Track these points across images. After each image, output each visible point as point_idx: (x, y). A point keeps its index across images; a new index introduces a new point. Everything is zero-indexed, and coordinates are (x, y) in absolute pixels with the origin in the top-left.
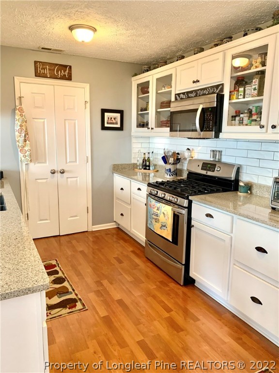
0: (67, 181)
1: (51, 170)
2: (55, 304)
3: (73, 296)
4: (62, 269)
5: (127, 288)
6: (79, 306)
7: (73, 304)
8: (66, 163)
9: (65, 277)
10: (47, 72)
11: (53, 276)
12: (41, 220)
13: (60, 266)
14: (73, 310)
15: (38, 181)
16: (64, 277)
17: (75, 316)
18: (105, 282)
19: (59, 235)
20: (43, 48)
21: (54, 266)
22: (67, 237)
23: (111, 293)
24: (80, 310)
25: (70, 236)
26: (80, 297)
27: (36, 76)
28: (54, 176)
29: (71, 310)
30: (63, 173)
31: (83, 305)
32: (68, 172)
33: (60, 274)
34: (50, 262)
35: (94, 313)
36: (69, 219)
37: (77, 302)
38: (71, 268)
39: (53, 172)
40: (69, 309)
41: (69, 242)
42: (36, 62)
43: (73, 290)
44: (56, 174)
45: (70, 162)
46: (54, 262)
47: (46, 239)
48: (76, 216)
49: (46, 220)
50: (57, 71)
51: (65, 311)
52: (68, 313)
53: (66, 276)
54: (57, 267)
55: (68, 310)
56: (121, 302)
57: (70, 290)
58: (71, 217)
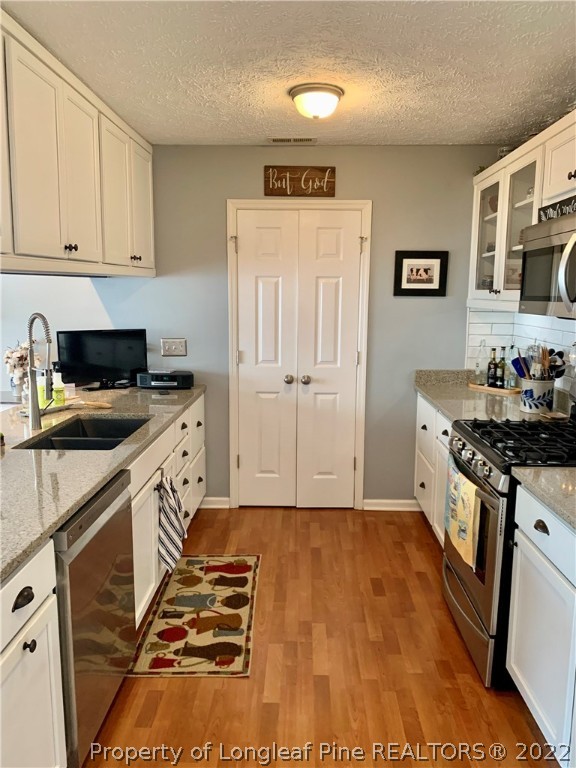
0: (315, 399)
1: (287, 377)
2: (199, 647)
3: (238, 640)
4: (257, 579)
5: (355, 655)
6: (238, 663)
7: (231, 657)
8: (316, 363)
9: (252, 597)
10: (286, 184)
11: (233, 588)
12: (262, 472)
13: (258, 571)
14: (221, 670)
15: (263, 396)
16: (249, 596)
17: (216, 683)
18: (319, 629)
19: (295, 507)
20: (274, 140)
21: (247, 568)
22: (308, 512)
23: (314, 657)
24: (233, 673)
25: (314, 513)
26: (251, 645)
27: (266, 194)
28: (290, 390)
29: (217, 669)
30: (307, 382)
31: (246, 664)
32: (317, 381)
33: (247, 590)
34: (246, 558)
35: (256, 689)
36: (315, 477)
37: (239, 654)
38: (274, 581)
39: (290, 381)
40: (216, 664)
41: (307, 525)
42: (267, 168)
43: (249, 628)
44: (294, 385)
45: (322, 362)
46: (251, 561)
47: (268, 512)
48: (330, 473)
49: (272, 472)
50: (307, 181)
51: (205, 666)
52: (209, 673)
53: (255, 595)
54: (252, 572)
55: (213, 667)
56: (322, 683)
57: (244, 626)
58: (320, 473)
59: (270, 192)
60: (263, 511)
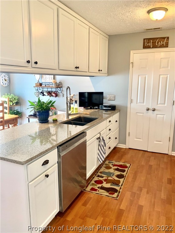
0: (156, 116)
1: (147, 108)
2: (105, 188)
3: (117, 188)
4: (128, 171)
5: (154, 202)
6: (115, 195)
7: (114, 192)
8: (157, 104)
9: (126, 176)
10: (151, 44)
11: (120, 172)
12: (137, 138)
13: (129, 169)
14: (110, 196)
15: (138, 114)
16: (125, 176)
17: (108, 198)
18: (145, 190)
19: (147, 151)
21: (126, 167)
22: (151, 153)
23: (140, 199)
24: (113, 197)
25: (154, 154)
26: (121, 190)
27: (143, 48)
28: (148, 112)
29: (109, 195)
30: (154, 110)
31: (118, 196)
32: (158, 110)
33: (124, 174)
34: (127, 164)
35: (119, 204)
36: (155, 142)
37: (116, 192)
38: (134, 172)
39: (148, 110)
40: (109, 194)
41: (150, 157)
42: (144, 39)
43: (122, 185)
44: (149, 111)
45: (160, 104)
46: (128, 165)
47: (138, 151)
48: (160, 142)
49: (140, 139)
50: (158, 43)
51: (105, 193)
52: (106, 196)
53: (127, 175)
54: (127, 169)
55: (108, 194)
56: (140, 208)
57: (120, 184)
58: (157, 141)
59: (145, 47)
60: (136, 151)
